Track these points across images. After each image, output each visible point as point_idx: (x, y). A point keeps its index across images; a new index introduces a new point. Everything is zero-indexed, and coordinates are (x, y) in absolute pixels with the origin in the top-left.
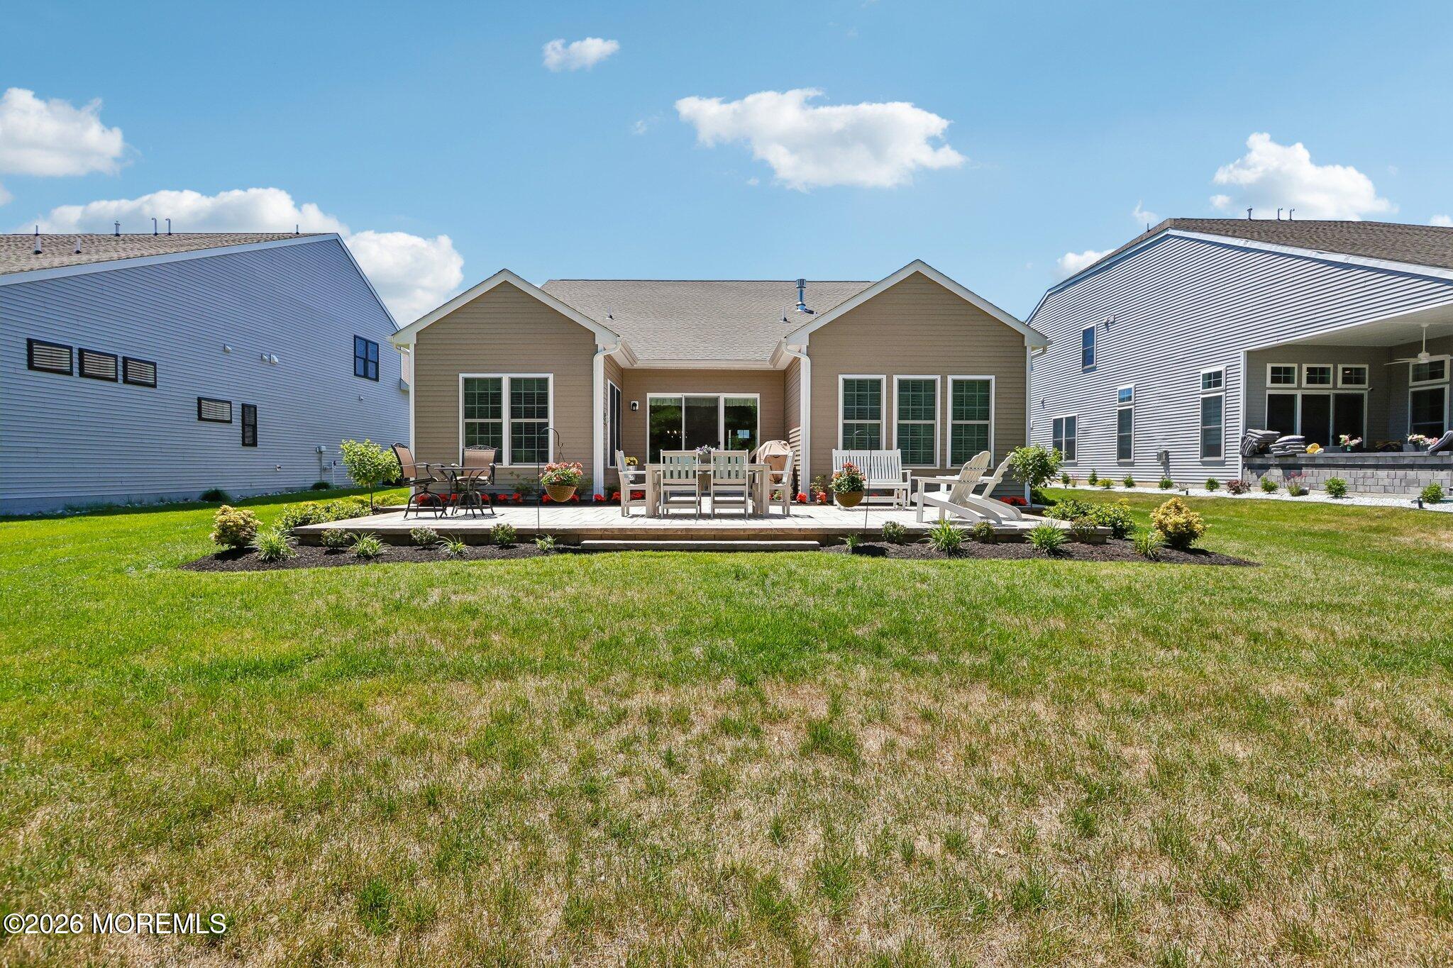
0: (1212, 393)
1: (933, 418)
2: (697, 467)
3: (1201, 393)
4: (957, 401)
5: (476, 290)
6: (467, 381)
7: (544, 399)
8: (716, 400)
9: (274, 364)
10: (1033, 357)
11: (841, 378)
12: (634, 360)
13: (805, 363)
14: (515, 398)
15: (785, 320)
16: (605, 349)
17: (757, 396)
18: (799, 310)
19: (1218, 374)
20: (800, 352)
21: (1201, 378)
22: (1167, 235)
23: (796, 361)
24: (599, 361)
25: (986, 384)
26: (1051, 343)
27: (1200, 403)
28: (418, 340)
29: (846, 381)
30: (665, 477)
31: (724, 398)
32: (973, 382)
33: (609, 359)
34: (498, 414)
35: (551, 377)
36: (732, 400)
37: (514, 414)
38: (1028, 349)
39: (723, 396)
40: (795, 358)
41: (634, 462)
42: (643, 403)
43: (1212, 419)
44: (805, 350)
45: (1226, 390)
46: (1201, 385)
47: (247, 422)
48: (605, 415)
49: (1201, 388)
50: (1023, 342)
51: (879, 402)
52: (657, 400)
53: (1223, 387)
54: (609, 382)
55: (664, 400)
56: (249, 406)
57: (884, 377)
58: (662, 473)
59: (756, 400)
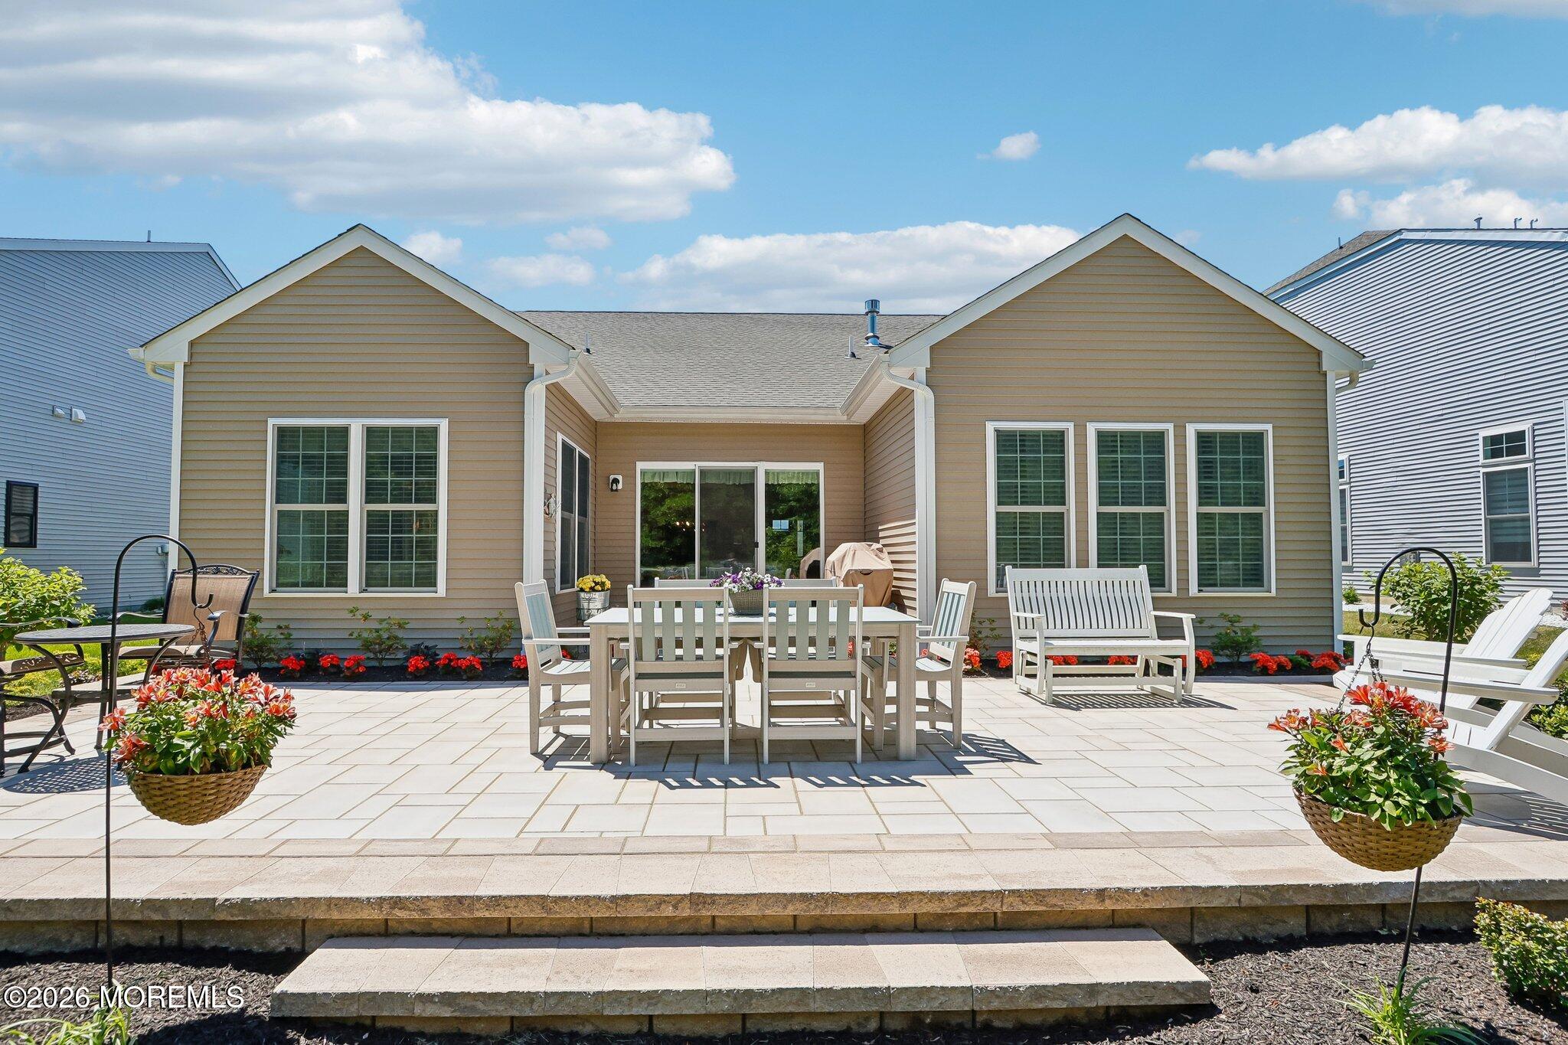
0: (1506, 464)
1: (1163, 502)
2: (725, 617)
3: (1481, 465)
4: (1205, 469)
5: (306, 261)
6: (283, 433)
7: (429, 464)
8: (752, 473)
9: (79, 423)
10: (1339, 390)
11: (990, 428)
12: (613, 406)
13: (924, 398)
14: (372, 466)
15: (853, 355)
16: (547, 373)
17: (819, 466)
18: (870, 345)
19: (1520, 435)
20: (912, 378)
21: (1481, 442)
22: (1400, 240)
23: (903, 397)
24: (536, 394)
25: (1257, 439)
26: (1370, 366)
27: (1481, 479)
28: (191, 355)
29: (999, 433)
30: (639, 657)
31: (764, 470)
32: (1235, 436)
33: (556, 392)
34: (339, 494)
35: (444, 425)
36: (778, 473)
37: (372, 492)
38: (1330, 377)
39: (762, 468)
40: (903, 389)
41: (603, 584)
42: (630, 477)
43: (1507, 504)
44: (922, 374)
45: (1535, 459)
46: (1481, 453)
47: (14, 510)
48: (548, 497)
49: (1481, 457)
50: (1319, 364)
51: (1062, 474)
52: (654, 473)
53: (1528, 454)
54: (560, 437)
55: (664, 473)
56: (23, 485)
57: (1070, 426)
58: (631, 646)
59: (818, 473)
